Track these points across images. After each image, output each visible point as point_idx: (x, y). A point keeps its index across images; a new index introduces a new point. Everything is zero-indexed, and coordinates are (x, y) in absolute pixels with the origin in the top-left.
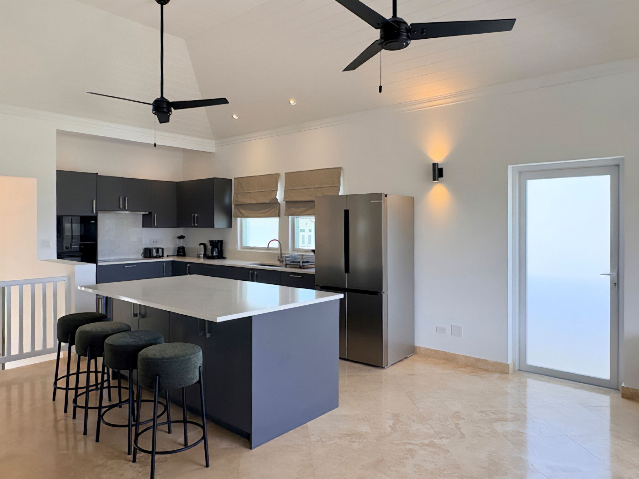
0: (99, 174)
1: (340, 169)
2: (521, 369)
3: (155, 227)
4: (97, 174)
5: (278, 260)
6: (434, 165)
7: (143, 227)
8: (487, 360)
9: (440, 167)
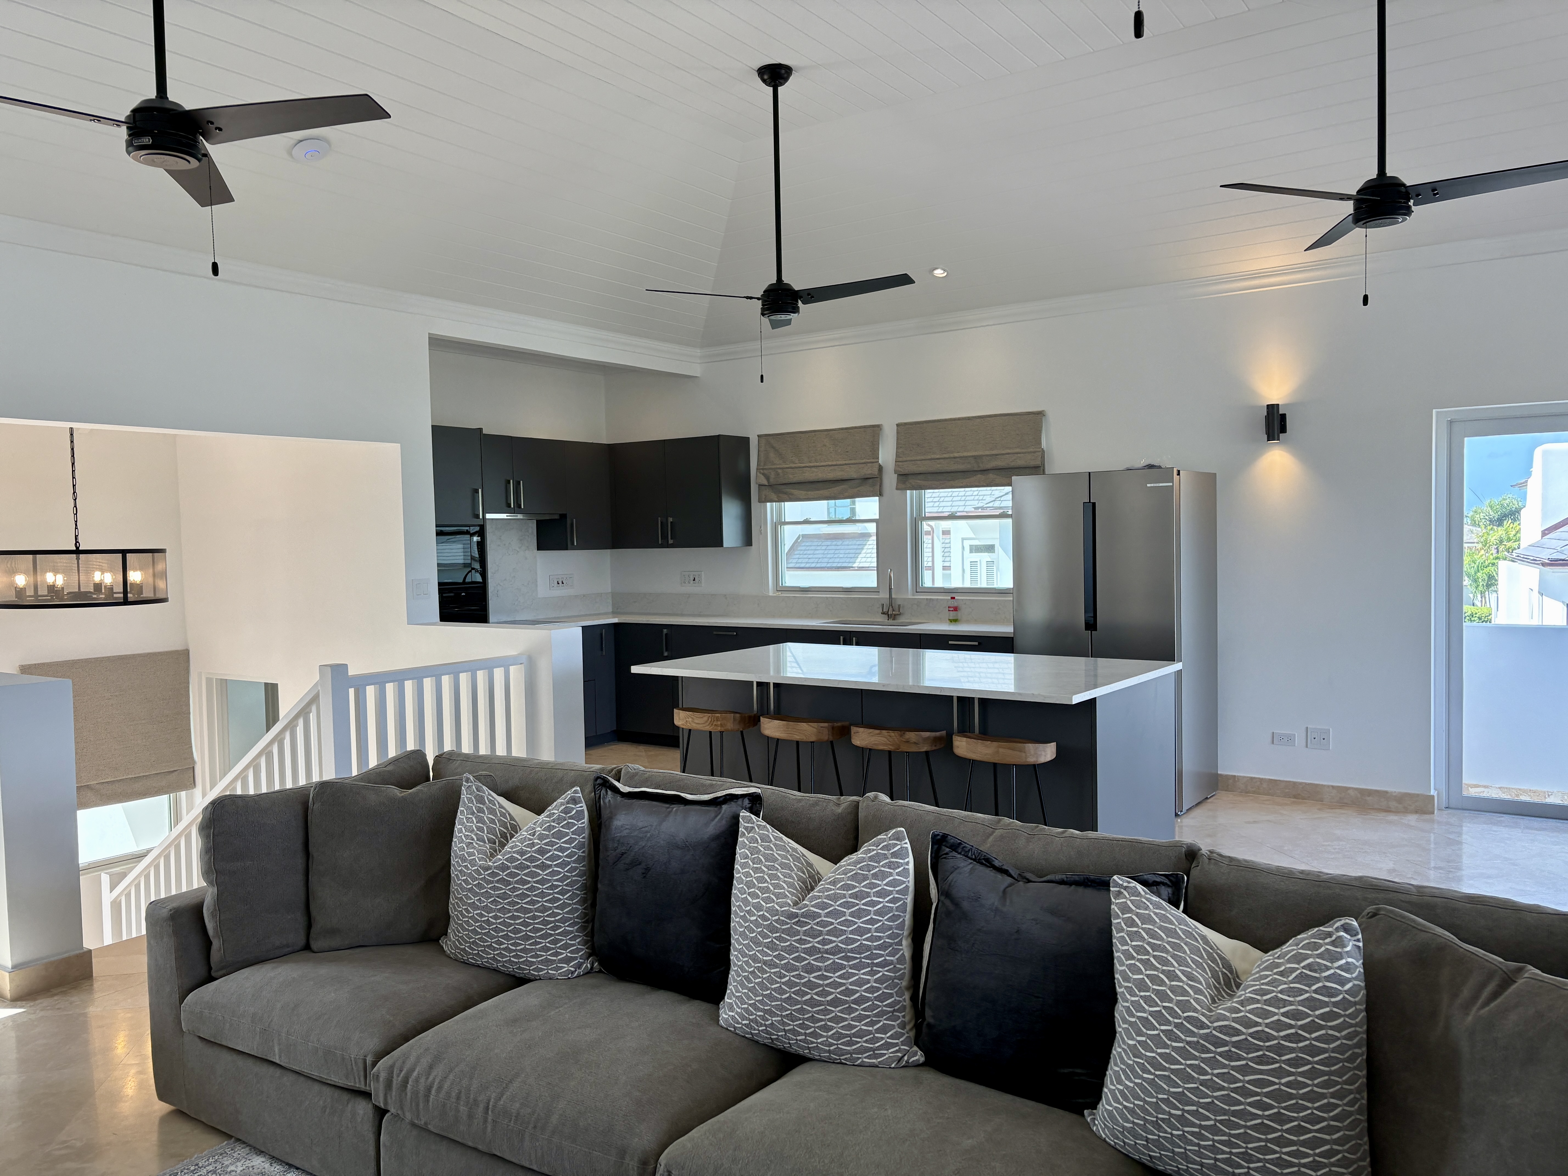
0: (484, 432)
1: (1041, 414)
2: (1451, 806)
3: (574, 548)
4: (481, 430)
5: (883, 613)
6: (1272, 409)
7: (539, 548)
8: (1386, 792)
9: (1281, 412)
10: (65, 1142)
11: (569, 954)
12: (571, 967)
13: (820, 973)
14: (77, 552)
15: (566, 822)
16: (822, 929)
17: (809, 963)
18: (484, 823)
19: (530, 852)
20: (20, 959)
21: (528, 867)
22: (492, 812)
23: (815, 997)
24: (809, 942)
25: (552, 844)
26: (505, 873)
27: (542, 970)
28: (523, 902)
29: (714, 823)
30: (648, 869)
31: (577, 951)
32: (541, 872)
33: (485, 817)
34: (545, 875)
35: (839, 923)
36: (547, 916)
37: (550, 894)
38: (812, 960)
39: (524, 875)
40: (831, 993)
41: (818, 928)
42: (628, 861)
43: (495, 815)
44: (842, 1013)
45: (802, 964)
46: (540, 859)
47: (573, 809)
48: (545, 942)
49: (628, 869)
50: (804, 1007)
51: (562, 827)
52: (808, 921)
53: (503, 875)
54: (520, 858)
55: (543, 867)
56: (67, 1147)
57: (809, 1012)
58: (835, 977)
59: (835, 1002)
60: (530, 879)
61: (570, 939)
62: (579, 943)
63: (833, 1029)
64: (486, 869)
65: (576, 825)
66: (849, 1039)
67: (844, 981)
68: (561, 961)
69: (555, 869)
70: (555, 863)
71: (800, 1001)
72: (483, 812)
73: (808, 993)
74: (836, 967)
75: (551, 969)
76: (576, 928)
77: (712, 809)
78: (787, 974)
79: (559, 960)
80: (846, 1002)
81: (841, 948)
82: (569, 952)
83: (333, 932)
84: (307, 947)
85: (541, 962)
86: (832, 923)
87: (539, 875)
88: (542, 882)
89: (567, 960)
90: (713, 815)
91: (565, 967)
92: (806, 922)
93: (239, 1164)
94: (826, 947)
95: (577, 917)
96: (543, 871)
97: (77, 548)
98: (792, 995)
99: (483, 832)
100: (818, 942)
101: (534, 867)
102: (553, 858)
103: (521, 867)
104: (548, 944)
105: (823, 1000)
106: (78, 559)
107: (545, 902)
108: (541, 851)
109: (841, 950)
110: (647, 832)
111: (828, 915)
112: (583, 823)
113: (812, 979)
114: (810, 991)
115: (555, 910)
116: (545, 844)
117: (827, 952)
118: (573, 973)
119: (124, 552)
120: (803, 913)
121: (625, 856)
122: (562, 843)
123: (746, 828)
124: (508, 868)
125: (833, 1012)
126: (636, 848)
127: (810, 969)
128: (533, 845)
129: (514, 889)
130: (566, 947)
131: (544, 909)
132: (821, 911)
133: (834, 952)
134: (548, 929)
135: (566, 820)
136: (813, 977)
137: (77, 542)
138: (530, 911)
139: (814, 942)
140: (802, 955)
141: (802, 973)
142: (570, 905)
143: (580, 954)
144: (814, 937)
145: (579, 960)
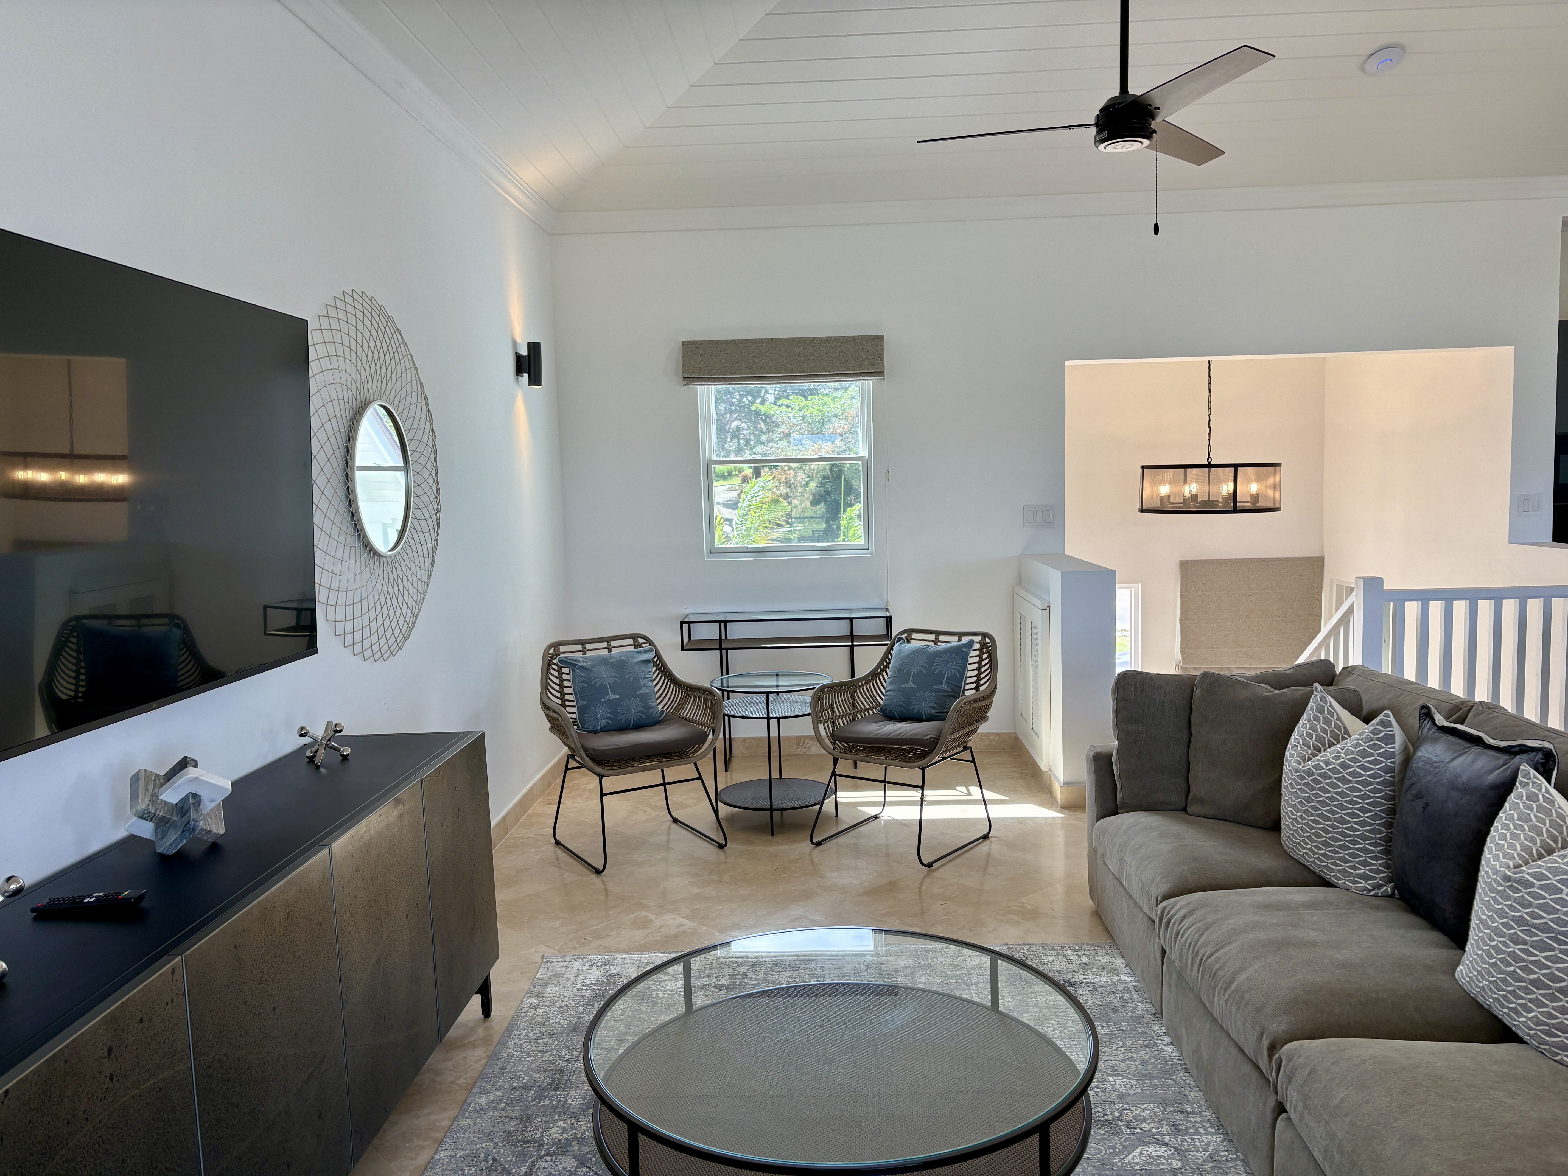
10: (1023, 903)
11: (1367, 872)
12: (1368, 884)
13: (1525, 947)
14: (1209, 466)
15: (1372, 743)
16: (1532, 900)
17: (1516, 933)
18: (1315, 730)
19: (1334, 764)
20: (1068, 779)
21: (1330, 778)
22: (1327, 722)
23: (1518, 970)
24: (1519, 911)
25: (1354, 760)
26: (1310, 778)
27: (1340, 879)
28: (1325, 809)
29: (1498, 772)
30: (1427, 804)
31: (1378, 872)
32: (1341, 785)
33: (1318, 726)
34: (1345, 788)
35: (1552, 900)
36: (1346, 828)
37: (1349, 808)
38: (1520, 930)
39: (1326, 783)
40: (1535, 973)
41: (1529, 898)
42: (1414, 792)
43: (1330, 726)
44: (1543, 997)
45: (1510, 932)
46: (1342, 773)
47: (1382, 731)
48: (1343, 853)
49: (1413, 800)
50: (1508, 978)
51: (1367, 746)
52: (1520, 888)
53: (1309, 779)
54: (1325, 767)
55: (1344, 780)
56: (1022, 906)
57: (1512, 985)
58: (1540, 956)
59: (1537, 983)
60: (1331, 789)
61: (1371, 858)
62: (1380, 865)
63: (1533, 1012)
64: (1297, 771)
65: (1383, 748)
66: (1548, 1028)
67: (1550, 964)
68: (1359, 876)
69: (1356, 785)
70: (1355, 779)
71: (1503, 970)
72: (1319, 721)
73: (1512, 965)
74: (1543, 947)
75: (1348, 881)
76: (1378, 849)
77: (1505, 757)
78: (1496, 938)
79: (1357, 874)
80: (1549, 988)
81: (1551, 927)
82: (1368, 870)
83: (1201, 801)
84: (1185, 810)
85: (1339, 871)
86: (1545, 898)
87: (1339, 787)
88: (1342, 794)
89: (1365, 878)
90: (1501, 762)
91: (1362, 883)
92: (1518, 889)
93: (1107, 958)
94: (1535, 921)
95: (1380, 839)
96: (1344, 784)
97: (1209, 463)
98: (1498, 962)
99: (1311, 739)
100: (1527, 914)
101: (1335, 778)
102: (1354, 774)
103: (1325, 776)
104: (1346, 856)
105: (1525, 976)
106: (1209, 472)
107: (1345, 814)
108: (1344, 766)
109: (1550, 930)
110: (1437, 768)
111: (1542, 887)
112: (1394, 748)
113: (1516, 950)
114: (1513, 963)
115: (1354, 825)
116: (1349, 760)
117: (1534, 926)
118: (1370, 891)
119: (1236, 467)
120: (1516, 878)
121: (1413, 787)
122: (1366, 762)
123: (1521, 782)
124: (1313, 774)
125: (1534, 993)
126: (1424, 781)
127: (1516, 941)
128: (1339, 758)
129: (1317, 795)
130: (1365, 864)
131: (1343, 822)
132: (1535, 881)
133: (1545, 929)
134: (1347, 841)
135: (1373, 740)
136: (1518, 949)
137: (1209, 457)
138: (1329, 819)
139: (1524, 913)
140: (1510, 922)
141: (1508, 942)
142: (1371, 824)
143: (1381, 875)
144: (1525, 907)
145: (1378, 880)
